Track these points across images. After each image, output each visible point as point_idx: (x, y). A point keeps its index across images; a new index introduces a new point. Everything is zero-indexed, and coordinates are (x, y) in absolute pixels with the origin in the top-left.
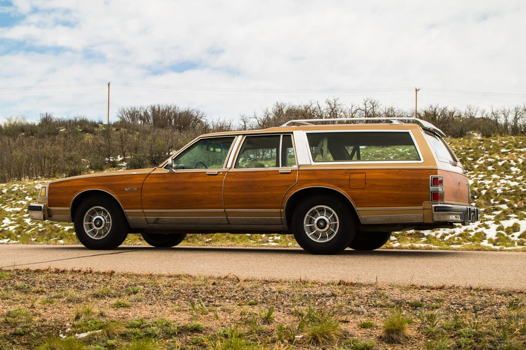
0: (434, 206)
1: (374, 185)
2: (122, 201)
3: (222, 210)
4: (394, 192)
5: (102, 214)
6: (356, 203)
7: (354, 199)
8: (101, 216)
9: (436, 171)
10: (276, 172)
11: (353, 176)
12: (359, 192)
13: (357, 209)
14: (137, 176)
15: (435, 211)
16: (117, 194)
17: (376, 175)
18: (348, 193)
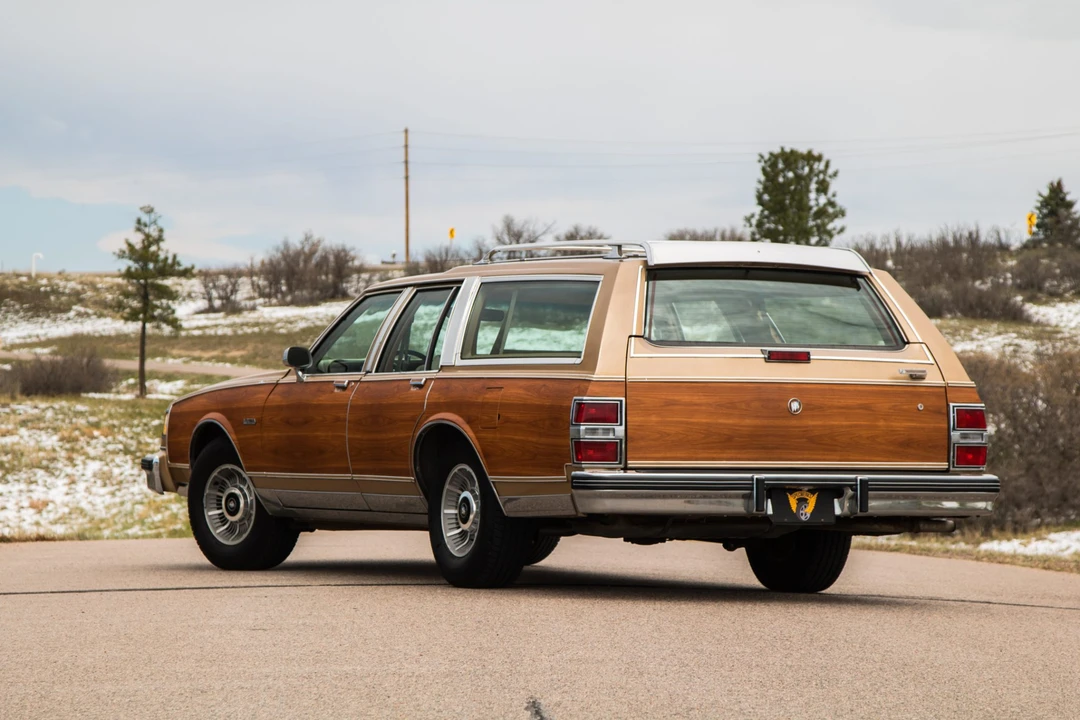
0: (573, 473)
1: (507, 420)
2: (241, 451)
3: (348, 476)
4: (530, 439)
5: (238, 483)
6: (489, 464)
7: (486, 455)
8: (236, 487)
9: (586, 384)
10: (405, 383)
11: (487, 396)
12: (489, 435)
13: (489, 477)
14: (262, 389)
15: (574, 487)
16: (236, 432)
17: (513, 394)
18: (477, 438)
